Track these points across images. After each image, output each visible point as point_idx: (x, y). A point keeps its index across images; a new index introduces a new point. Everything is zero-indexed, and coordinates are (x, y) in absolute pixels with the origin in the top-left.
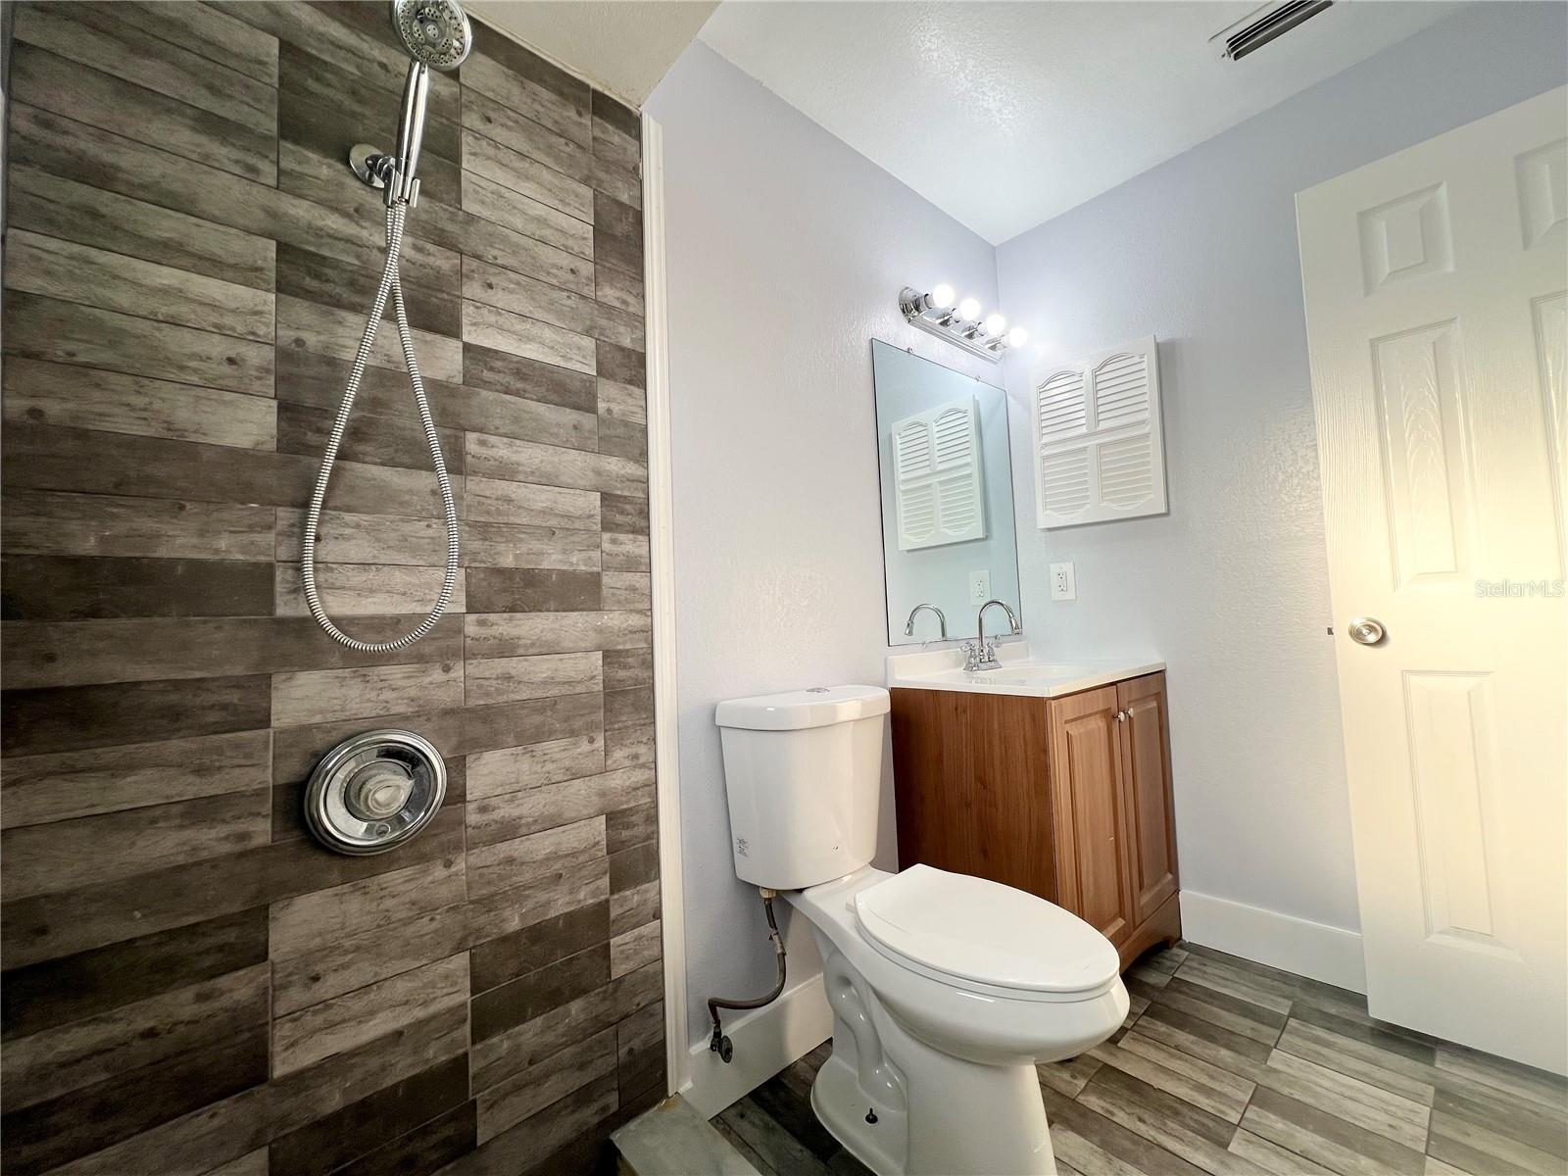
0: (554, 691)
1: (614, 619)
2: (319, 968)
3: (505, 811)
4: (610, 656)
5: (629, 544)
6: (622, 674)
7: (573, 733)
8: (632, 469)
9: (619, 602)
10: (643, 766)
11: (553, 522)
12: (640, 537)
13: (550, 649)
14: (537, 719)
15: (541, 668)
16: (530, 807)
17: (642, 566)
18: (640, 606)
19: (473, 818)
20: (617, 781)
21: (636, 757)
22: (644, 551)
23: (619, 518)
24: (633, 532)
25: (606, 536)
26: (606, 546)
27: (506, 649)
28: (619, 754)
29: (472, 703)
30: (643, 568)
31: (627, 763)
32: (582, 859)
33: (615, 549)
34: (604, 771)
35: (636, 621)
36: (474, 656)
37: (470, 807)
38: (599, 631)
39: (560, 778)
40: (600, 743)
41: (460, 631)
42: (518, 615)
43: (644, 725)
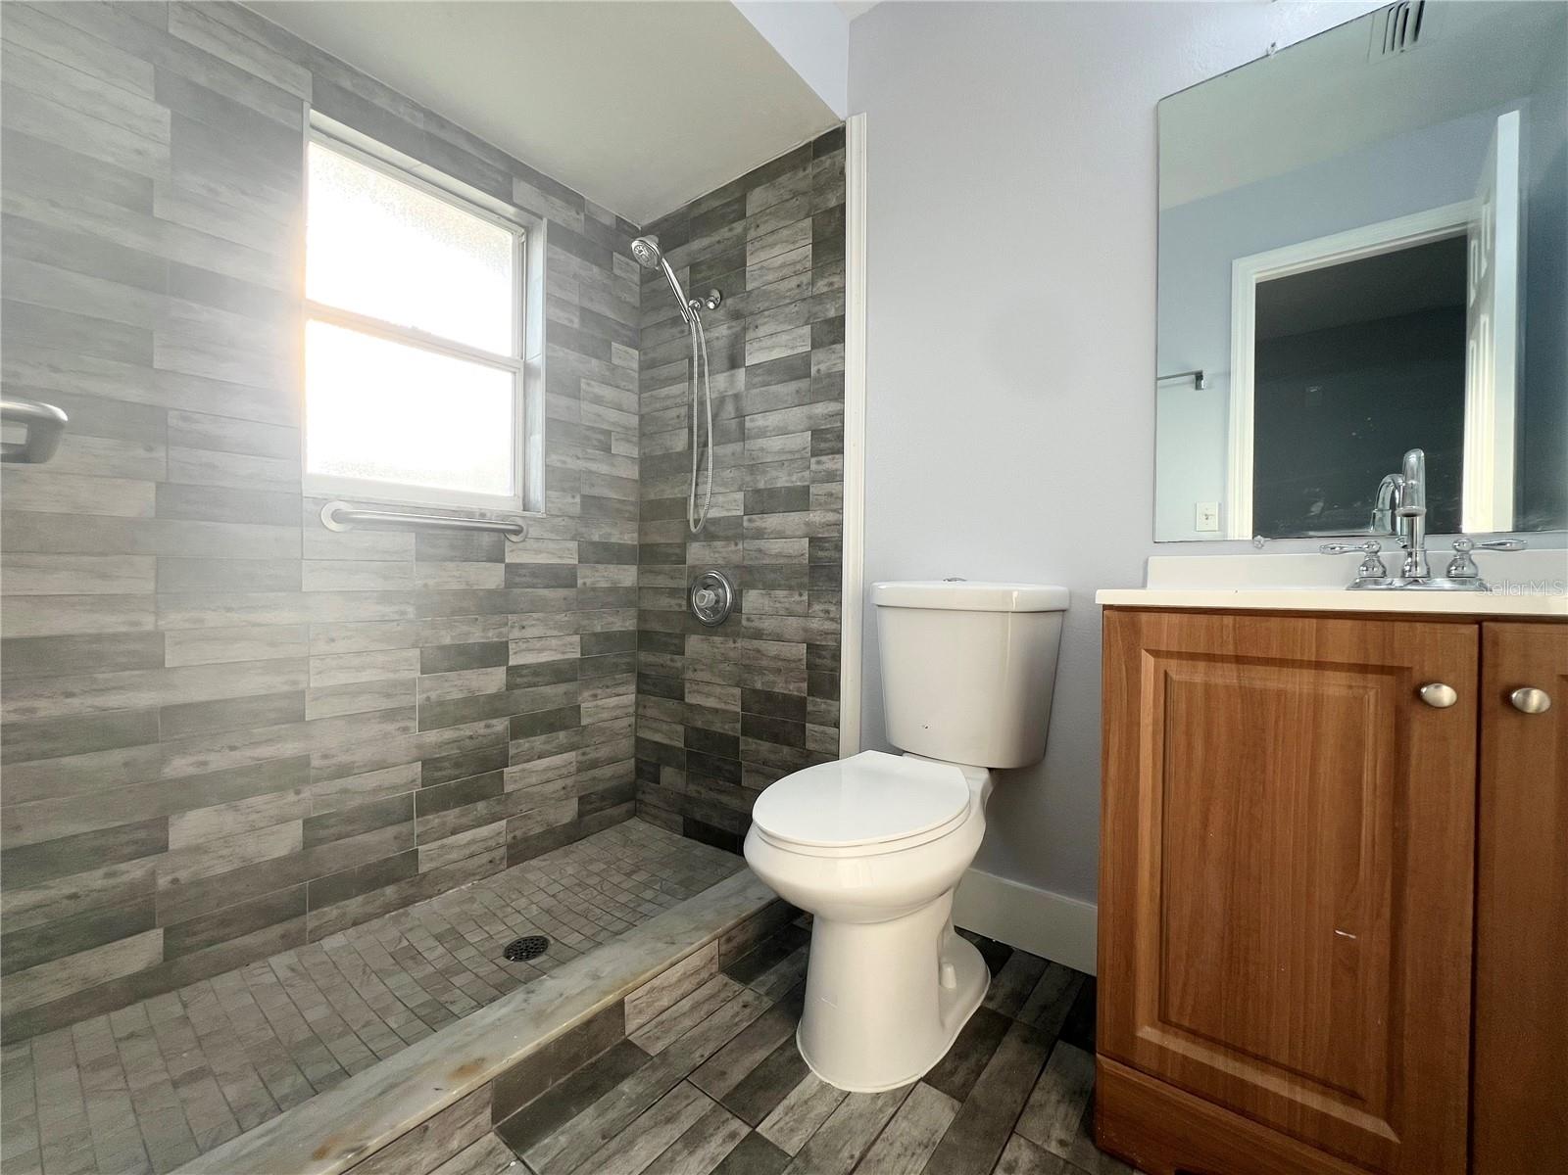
0: (782, 561)
1: (816, 517)
2: (696, 667)
3: (756, 624)
4: (815, 542)
5: (828, 463)
6: (821, 554)
7: (790, 588)
8: (832, 407)
9: (820, 504)
10: (832, 619)
11: (784, 458)
12: (837, 456)
13: (780, 535)
14: (773, 576)
15: (775, 546)
16: (768, 625)
17: (836, 477)
18: (834, 507)
19: (744, 623)
20: (815, 624)
21: (828, 612)
22: (839, 466)
23: (823, 445)
24: (832, 453)
25: (813, 460)
26: (813, 467)
27: (759, 534)
28: (817, 607)
29: (746, 563)
30: (838, 479)
31: (822, 615)
32: (793, 665)
33: (820, 467)
34: (806, 616)
35: (831, 517)
36: (746, 538)
37: (743, 616)
38: (807, 524)
39: (781, 613)
40: (805, 597)
41: (742, 525)
42: (765, 516)
43: (834, 591)
